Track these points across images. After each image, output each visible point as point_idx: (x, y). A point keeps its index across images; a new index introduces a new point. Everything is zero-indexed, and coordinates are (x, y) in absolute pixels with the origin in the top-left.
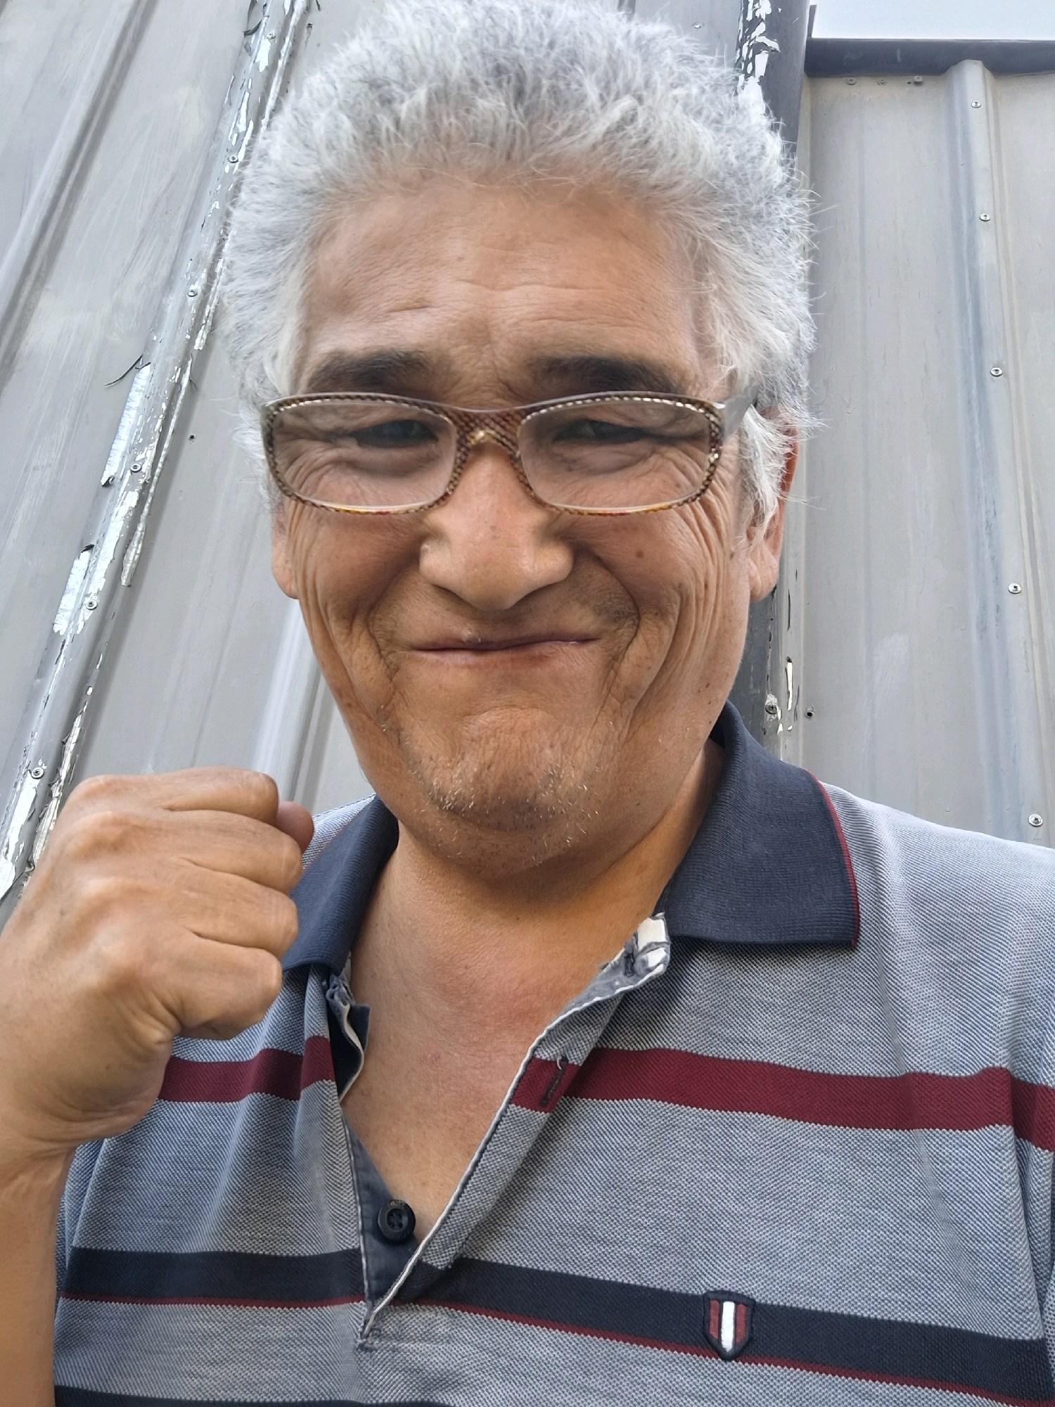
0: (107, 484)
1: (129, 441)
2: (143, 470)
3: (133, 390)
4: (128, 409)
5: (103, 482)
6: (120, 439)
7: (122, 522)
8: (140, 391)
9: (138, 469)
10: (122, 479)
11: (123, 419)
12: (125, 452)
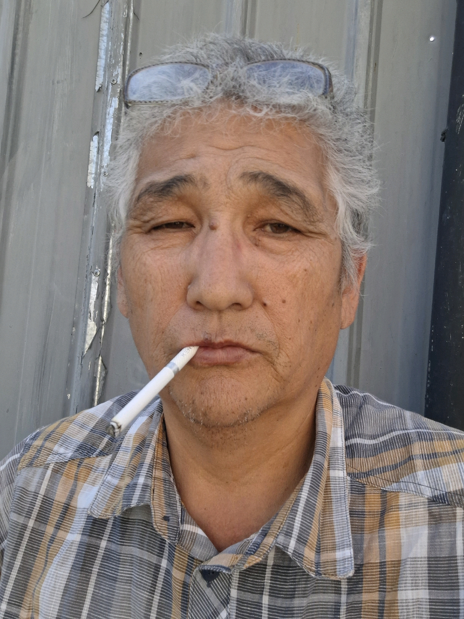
0: (99, 90)
1: (106, 60)
2: (118, 83)
3: (102, 22)
4: (102, 37)
5: (97, 88)
6: (101, 58)
7: (112, 119)
8: (106, 22)
9: (115, 82)
10: (107, 89)
11: (100, 44)
12: (105, 68)
